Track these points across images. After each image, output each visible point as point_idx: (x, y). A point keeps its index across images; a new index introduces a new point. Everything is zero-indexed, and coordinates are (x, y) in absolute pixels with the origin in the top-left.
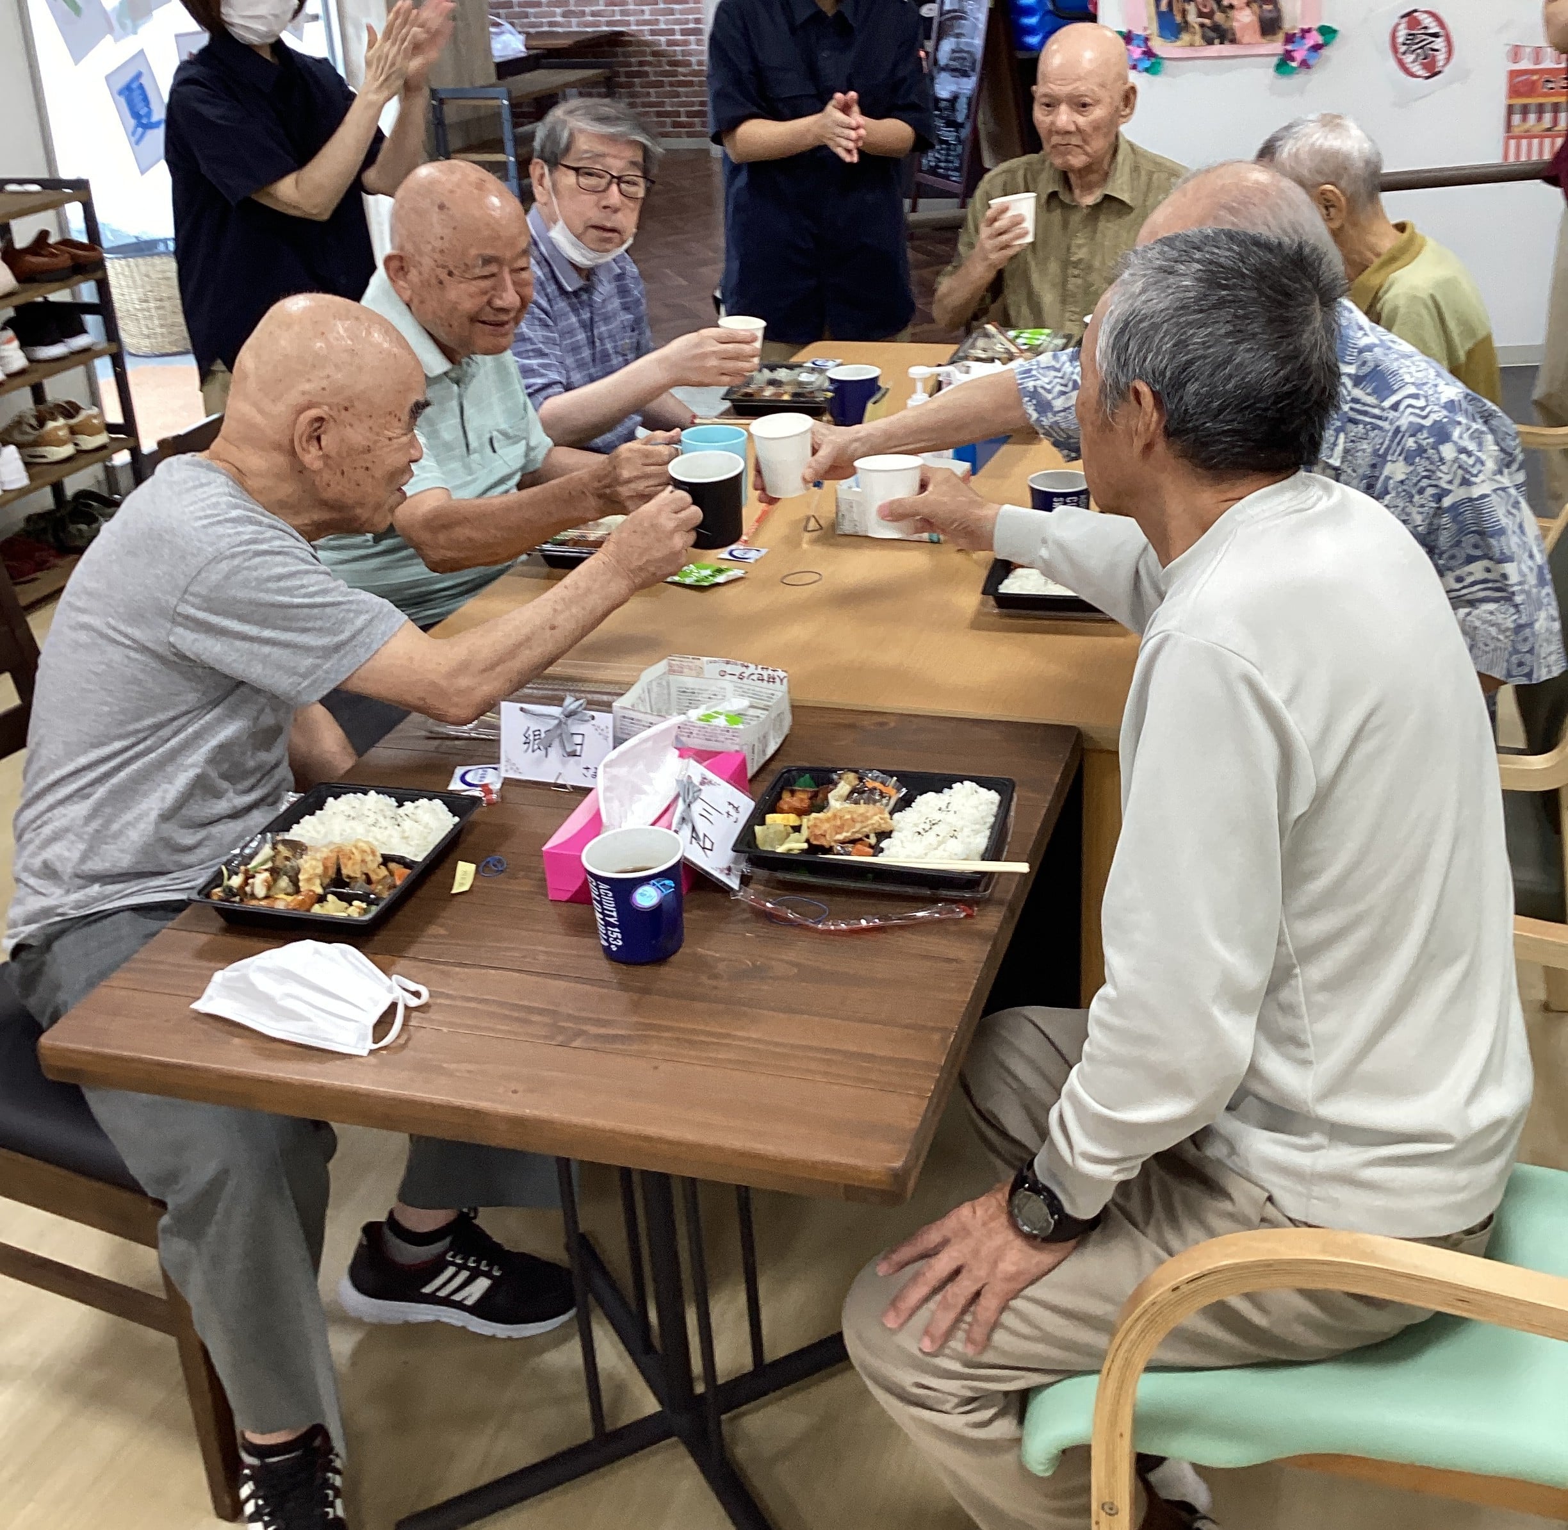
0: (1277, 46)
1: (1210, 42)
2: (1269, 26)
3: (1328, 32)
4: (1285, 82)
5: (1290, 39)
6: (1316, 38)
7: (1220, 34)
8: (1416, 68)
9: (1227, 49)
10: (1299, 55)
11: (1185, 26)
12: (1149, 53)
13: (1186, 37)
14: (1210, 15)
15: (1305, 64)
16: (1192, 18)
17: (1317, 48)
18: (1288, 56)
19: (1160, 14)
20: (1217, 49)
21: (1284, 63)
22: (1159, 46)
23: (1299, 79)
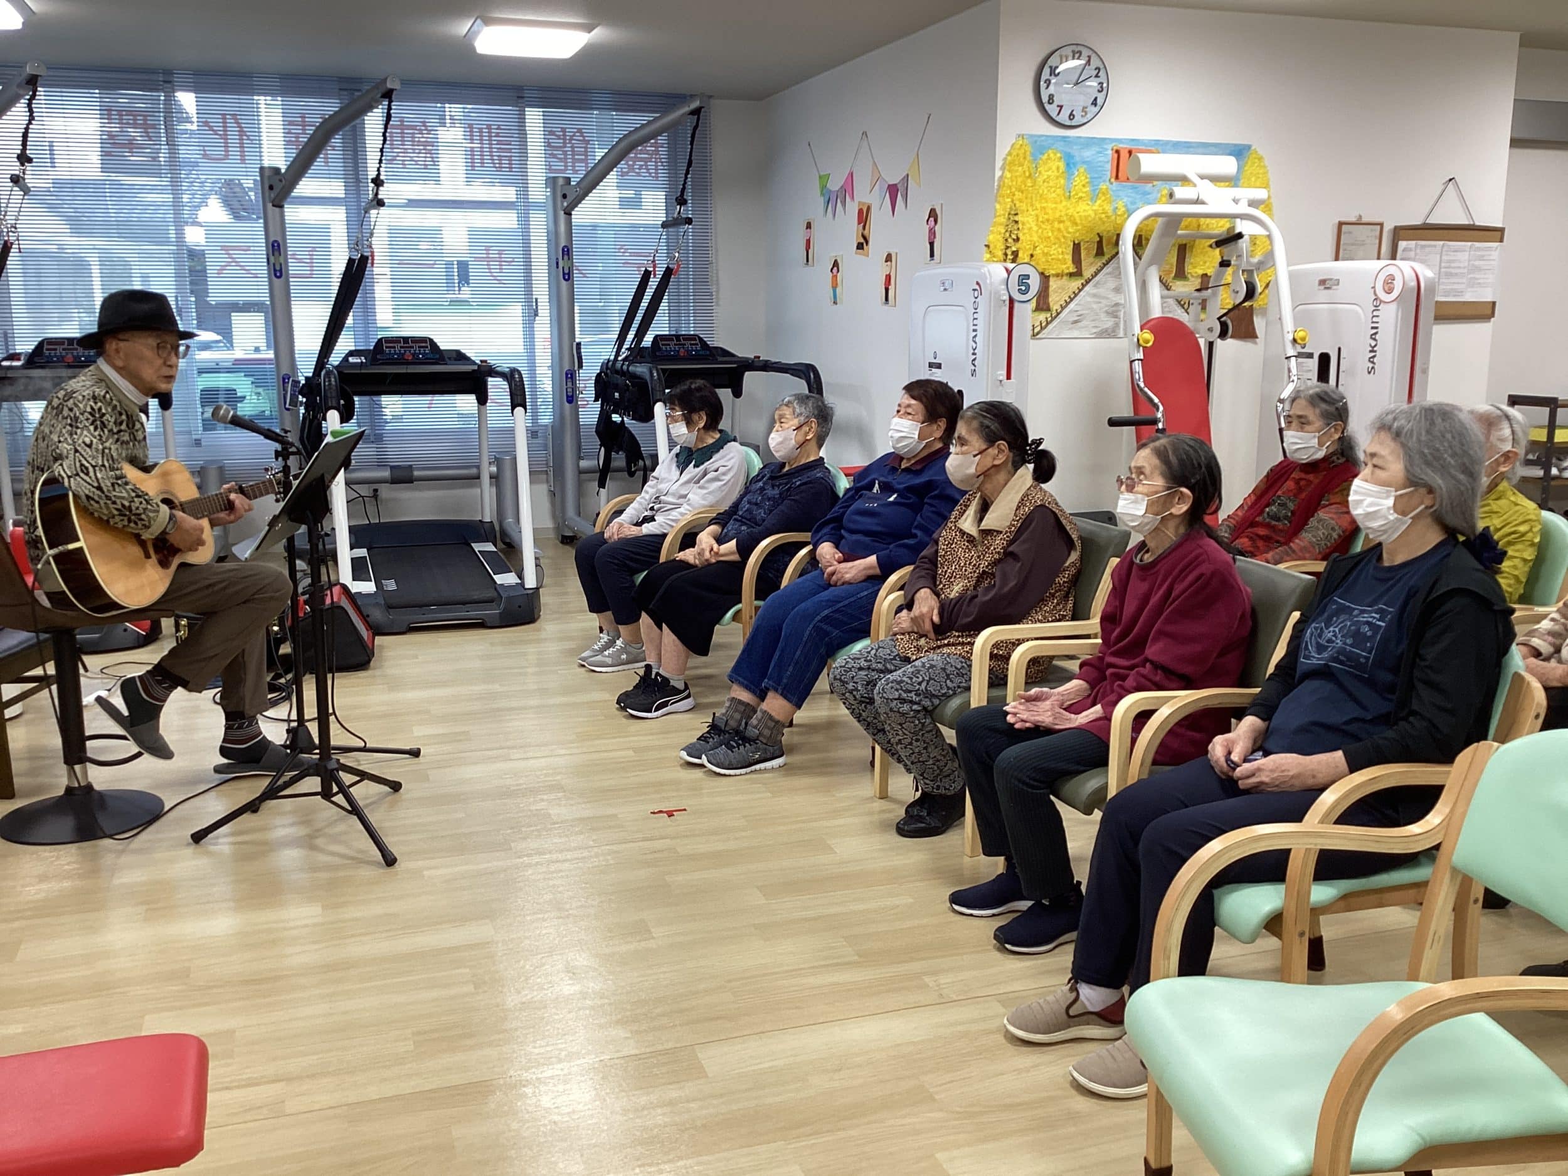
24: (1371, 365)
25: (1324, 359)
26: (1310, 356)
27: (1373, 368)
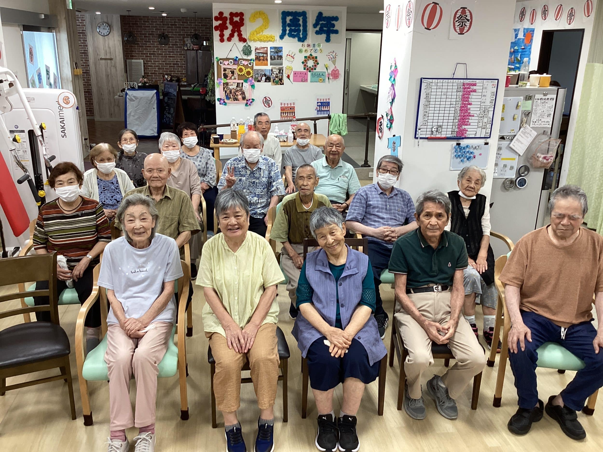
0: (245, 102)
1: (234, 100)
2: (244, 98)
3: (253, 99)
4: (247, 107)
5: (247, 100)
6: (251, 100)
7: (236, 99)
8: (267, 106)
9: (237, 102)
10: (249, 103)
11: (230, 98)
12: (224, 102)
13: (230, 99)
14: (234, 96)
15: (250, 105)
16: (231, 96)
17: (251, 102)
18: (247, 103)
19: (226, 96)
20: (236, 102)
21: (246, 104)
22: (226, 101)
23: (249, 107)
24: (63, 134)
25: (31, 133)
26: (23, 131)
27: (64, 135)
